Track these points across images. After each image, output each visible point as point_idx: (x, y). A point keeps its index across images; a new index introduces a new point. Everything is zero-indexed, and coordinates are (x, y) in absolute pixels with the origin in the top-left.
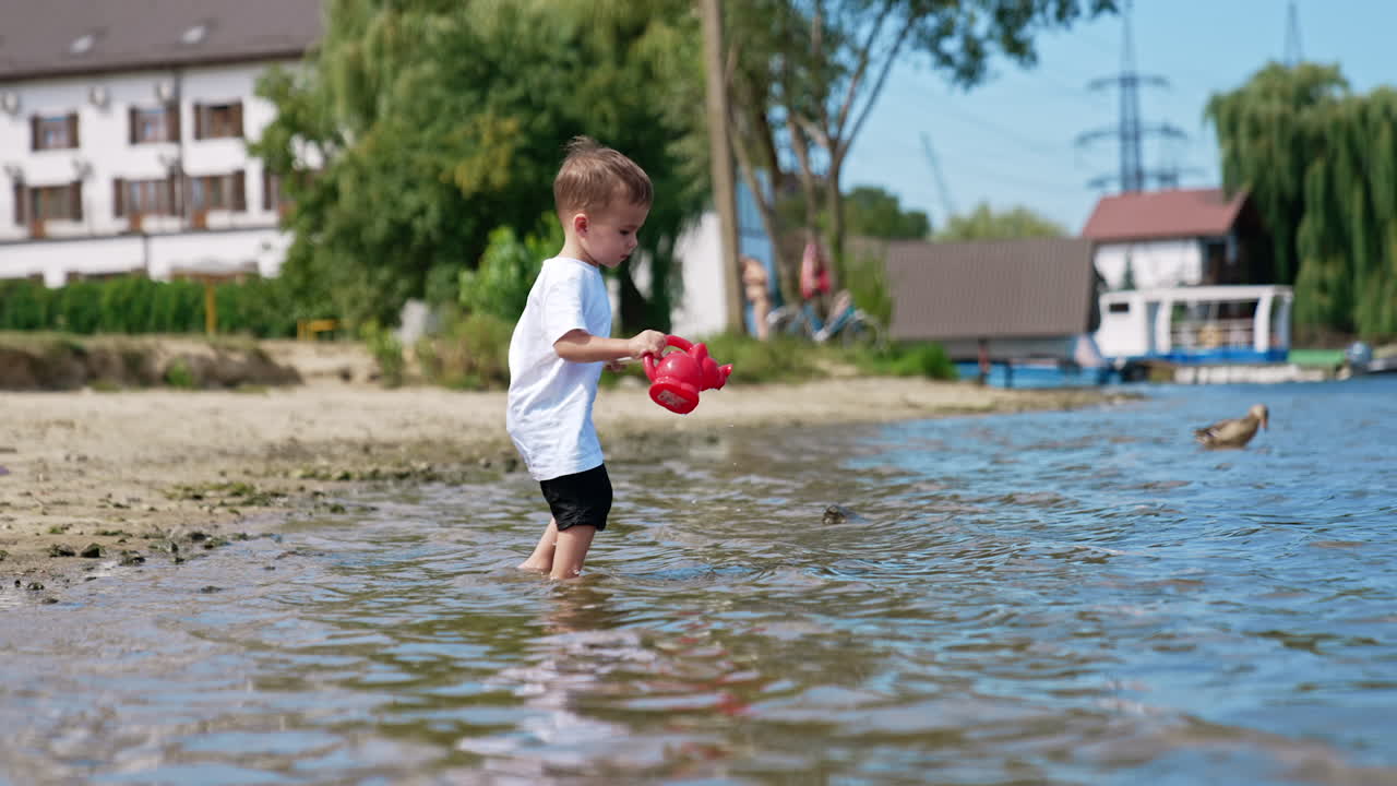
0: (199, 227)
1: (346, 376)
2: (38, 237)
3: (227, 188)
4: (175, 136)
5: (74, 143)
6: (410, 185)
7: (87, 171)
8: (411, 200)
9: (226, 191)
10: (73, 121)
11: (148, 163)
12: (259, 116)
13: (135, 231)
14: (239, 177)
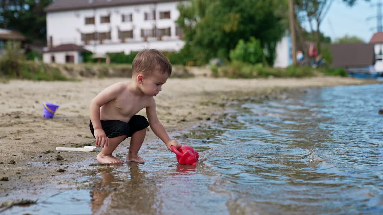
0: (160, 39)
1: (205, 75)
2: (123, 42)
3: (167, 31)
4: (155, 18)
5: (131, 20)
6: (214, 30)
7: (134, 27)
8: (214, 34)
9: (167, 32)
10: (131, 16)
11: (148, 25)
12: (175, 14)
13: (146, 40)
14: (169, 29)
